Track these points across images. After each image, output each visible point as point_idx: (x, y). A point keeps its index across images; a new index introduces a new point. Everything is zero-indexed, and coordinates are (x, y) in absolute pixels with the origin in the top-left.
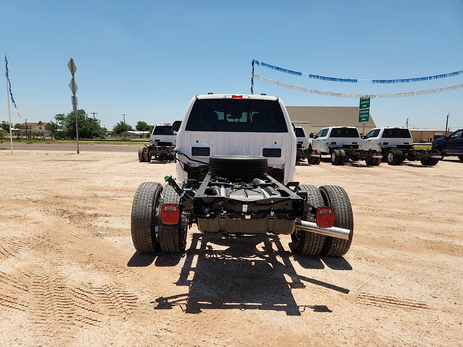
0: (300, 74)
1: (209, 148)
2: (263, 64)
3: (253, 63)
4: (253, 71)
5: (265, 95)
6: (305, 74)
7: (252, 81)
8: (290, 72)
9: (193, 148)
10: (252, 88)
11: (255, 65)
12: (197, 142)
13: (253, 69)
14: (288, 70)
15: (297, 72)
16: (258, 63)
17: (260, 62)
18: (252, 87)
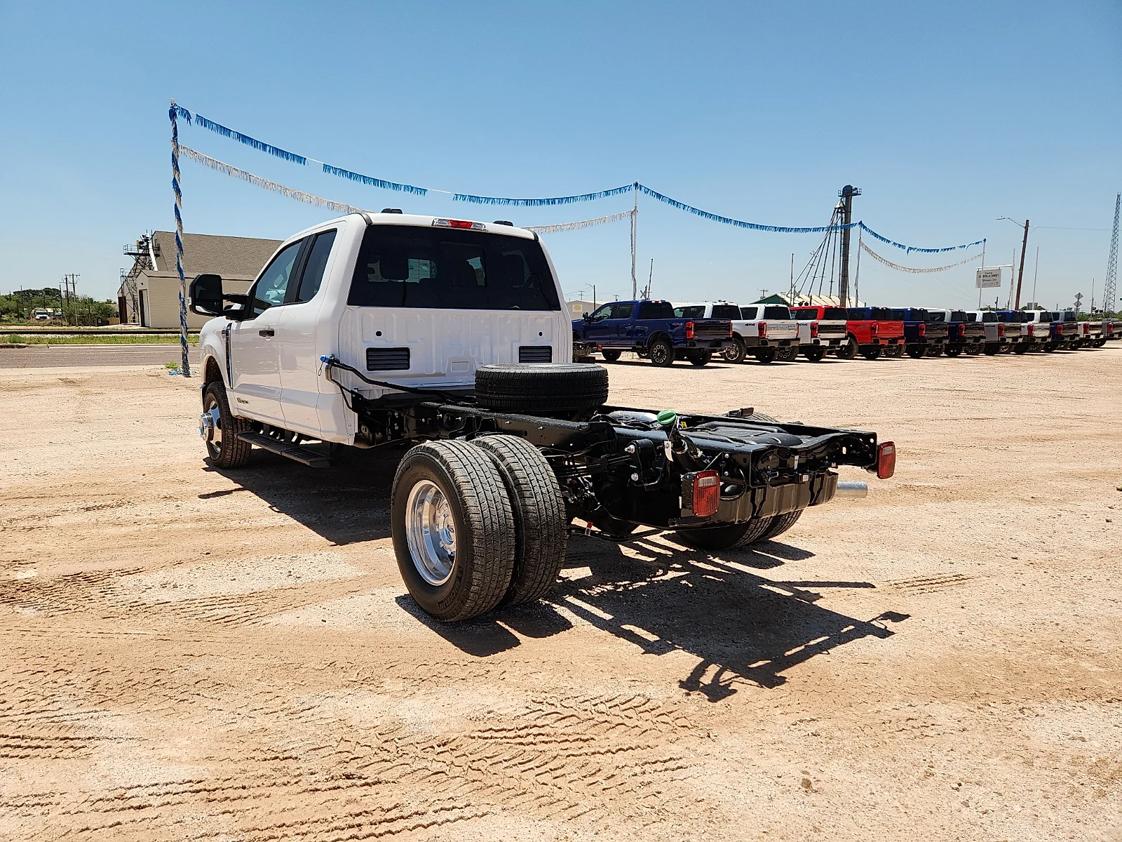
0: (301, 159)
1: (407, 350)
2: (204, 122)
3: (173, 114)
4: (176, 134)
5: (511, 224)
6: (315, 162)
7: (175, 160)
8: (277, 151)
9: (369, 350)
10: (175, 182)
11: (180, 120)
12: (379, 334)
13: (175, 128)
14: (271, 147)
15: (294, 155)
16: (187, 115)
17: (193, 114)
18: (174, 179)
